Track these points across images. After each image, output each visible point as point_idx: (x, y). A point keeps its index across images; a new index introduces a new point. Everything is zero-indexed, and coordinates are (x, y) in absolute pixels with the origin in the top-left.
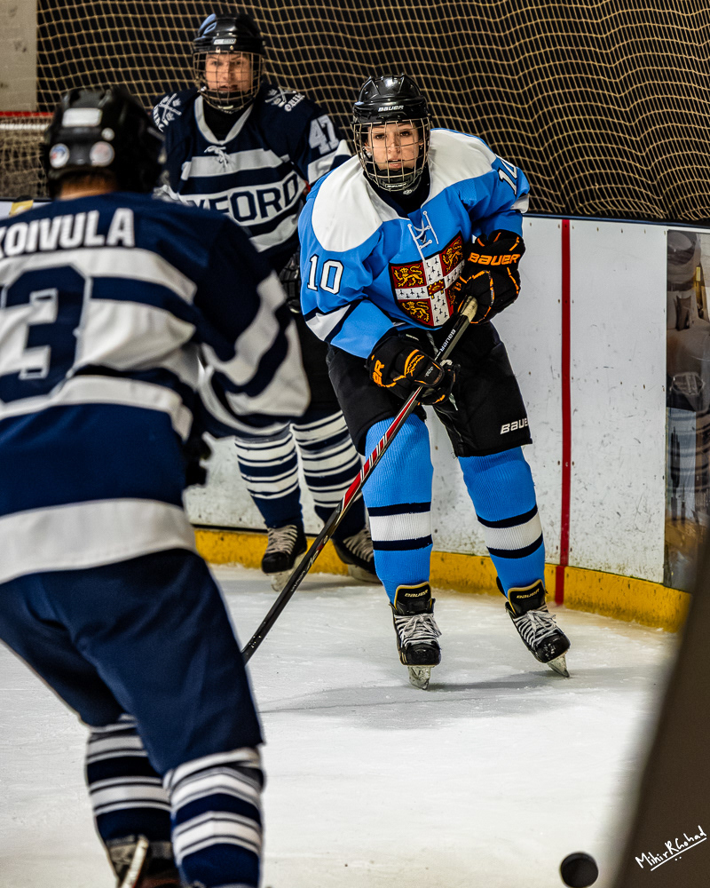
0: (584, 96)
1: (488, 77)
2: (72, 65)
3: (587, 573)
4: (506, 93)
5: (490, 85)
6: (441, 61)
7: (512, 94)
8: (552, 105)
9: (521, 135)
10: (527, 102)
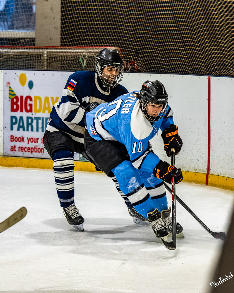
0: (214, 42)
1: (188, 36)
2: (70, 33)
3: (215, 176)
4: (193, 41)
5: (188, 39)
6: (175, 32)
7: (194, 41)
8: (206, 44)
9: (197, 53)
10: (199, 43)
